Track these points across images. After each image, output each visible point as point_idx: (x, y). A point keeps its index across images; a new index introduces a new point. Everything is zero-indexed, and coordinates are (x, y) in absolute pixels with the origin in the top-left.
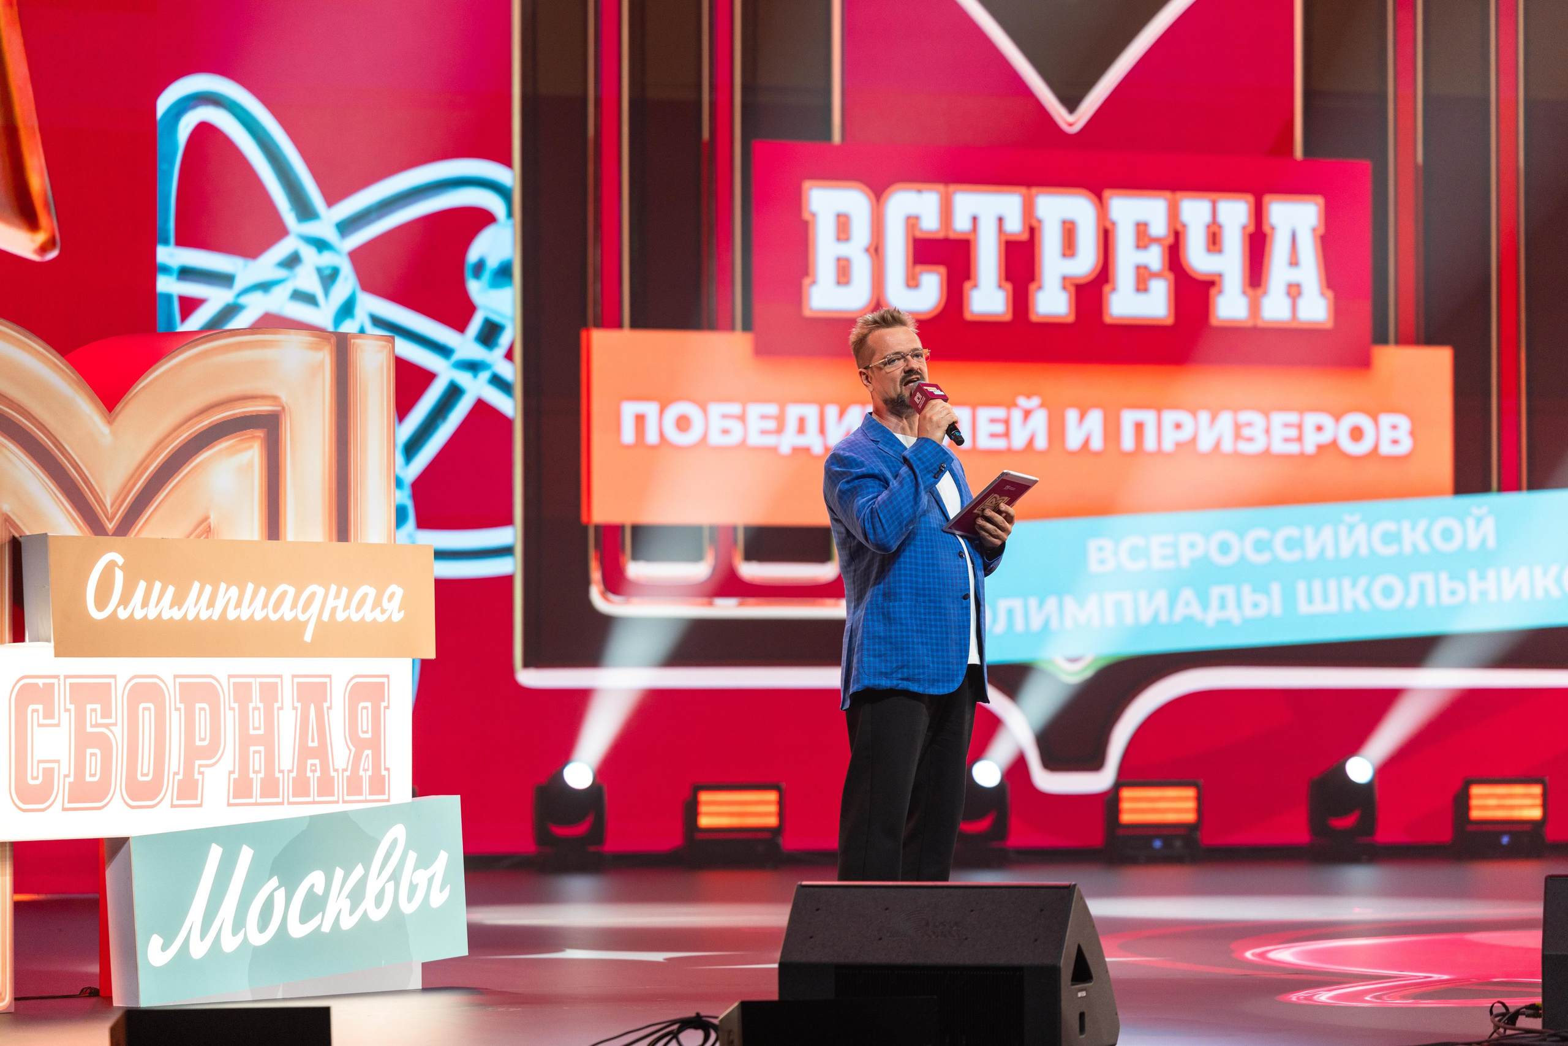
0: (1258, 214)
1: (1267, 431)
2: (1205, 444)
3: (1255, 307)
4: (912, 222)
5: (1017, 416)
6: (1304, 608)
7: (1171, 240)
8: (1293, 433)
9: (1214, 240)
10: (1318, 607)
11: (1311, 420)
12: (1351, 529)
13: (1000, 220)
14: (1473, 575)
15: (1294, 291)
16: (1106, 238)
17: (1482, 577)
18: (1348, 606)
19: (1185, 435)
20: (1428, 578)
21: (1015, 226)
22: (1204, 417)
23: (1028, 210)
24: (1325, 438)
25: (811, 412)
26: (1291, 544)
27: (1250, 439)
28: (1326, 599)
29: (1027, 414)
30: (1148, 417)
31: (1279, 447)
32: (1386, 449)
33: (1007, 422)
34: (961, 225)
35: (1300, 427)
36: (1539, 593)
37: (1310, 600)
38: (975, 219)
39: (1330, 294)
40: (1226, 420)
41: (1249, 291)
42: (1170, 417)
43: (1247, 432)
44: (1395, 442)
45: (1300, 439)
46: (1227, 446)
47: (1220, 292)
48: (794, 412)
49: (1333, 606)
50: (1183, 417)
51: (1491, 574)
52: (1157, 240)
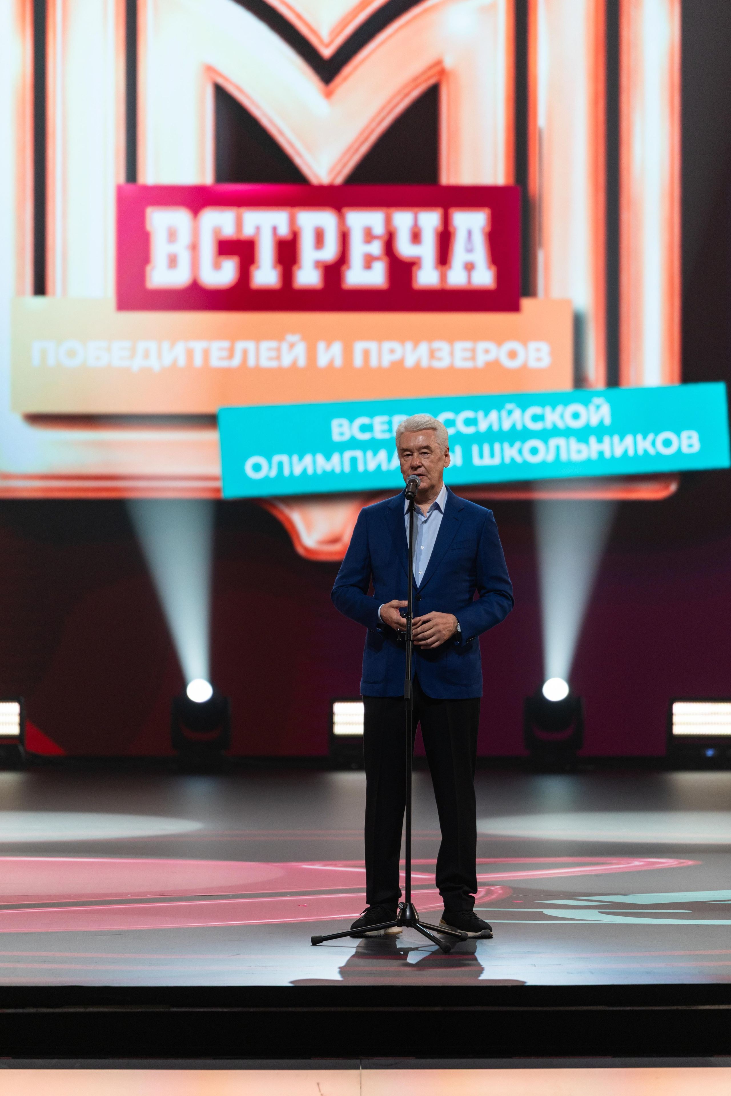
0: (446, 221)
1: (452, 354)
2: (410, 362)
3: (443, 277)
4: (217, 231)
5: (285, 346)
6: (477, 461)
7: (386, 238)
8: (468, 354)
9: (416, 237)
10: (487, 461)
11: (481, 346)
12: (510, 412)
13: (275, 229)
14: (593, 440)
15: (469, 267)
16: (344, 238)
17: (600, 441)
18: (507, 460)
19: (397, 356)
20: (561, 441)
21: (284, 231)
22: (409, 345)
23: (292, 221)
24: (491, 357)
25: (152, 346)
26: (468, 422)
27: (440, 359)
28: (492, 455)
29: (292, 346)
30: (372, 346)
31: (460, 363)
32: (533, 364)
33: (278, 350)
34: (248, 231)
35: (473, 351)
36: (640, 452)
37: (481, 456)
38: (258, 229)
39: (494, 269)
40: (423, 348)
41: (440, 266)
42: (387, 345)
43: (438, 354)
44: (539, 359)
45: (473, 358)
46: (425, 363)
47: (420, 267)
48: (141, 346)
49: (496, 461)
50: (395, 345)
51: (607, 439)
52: (377, 237)
